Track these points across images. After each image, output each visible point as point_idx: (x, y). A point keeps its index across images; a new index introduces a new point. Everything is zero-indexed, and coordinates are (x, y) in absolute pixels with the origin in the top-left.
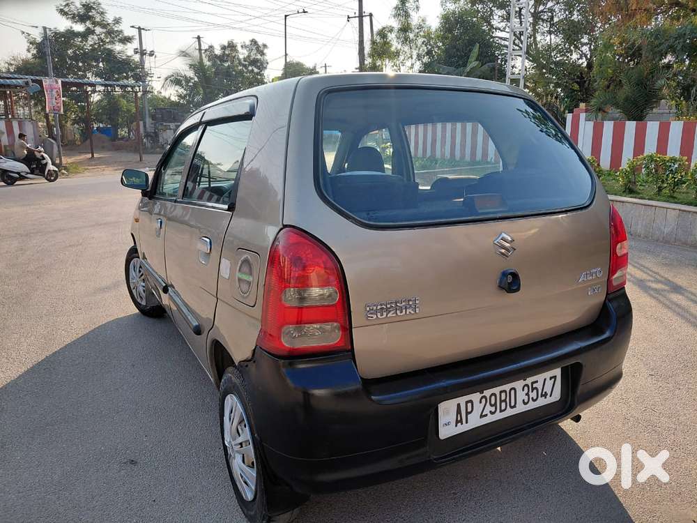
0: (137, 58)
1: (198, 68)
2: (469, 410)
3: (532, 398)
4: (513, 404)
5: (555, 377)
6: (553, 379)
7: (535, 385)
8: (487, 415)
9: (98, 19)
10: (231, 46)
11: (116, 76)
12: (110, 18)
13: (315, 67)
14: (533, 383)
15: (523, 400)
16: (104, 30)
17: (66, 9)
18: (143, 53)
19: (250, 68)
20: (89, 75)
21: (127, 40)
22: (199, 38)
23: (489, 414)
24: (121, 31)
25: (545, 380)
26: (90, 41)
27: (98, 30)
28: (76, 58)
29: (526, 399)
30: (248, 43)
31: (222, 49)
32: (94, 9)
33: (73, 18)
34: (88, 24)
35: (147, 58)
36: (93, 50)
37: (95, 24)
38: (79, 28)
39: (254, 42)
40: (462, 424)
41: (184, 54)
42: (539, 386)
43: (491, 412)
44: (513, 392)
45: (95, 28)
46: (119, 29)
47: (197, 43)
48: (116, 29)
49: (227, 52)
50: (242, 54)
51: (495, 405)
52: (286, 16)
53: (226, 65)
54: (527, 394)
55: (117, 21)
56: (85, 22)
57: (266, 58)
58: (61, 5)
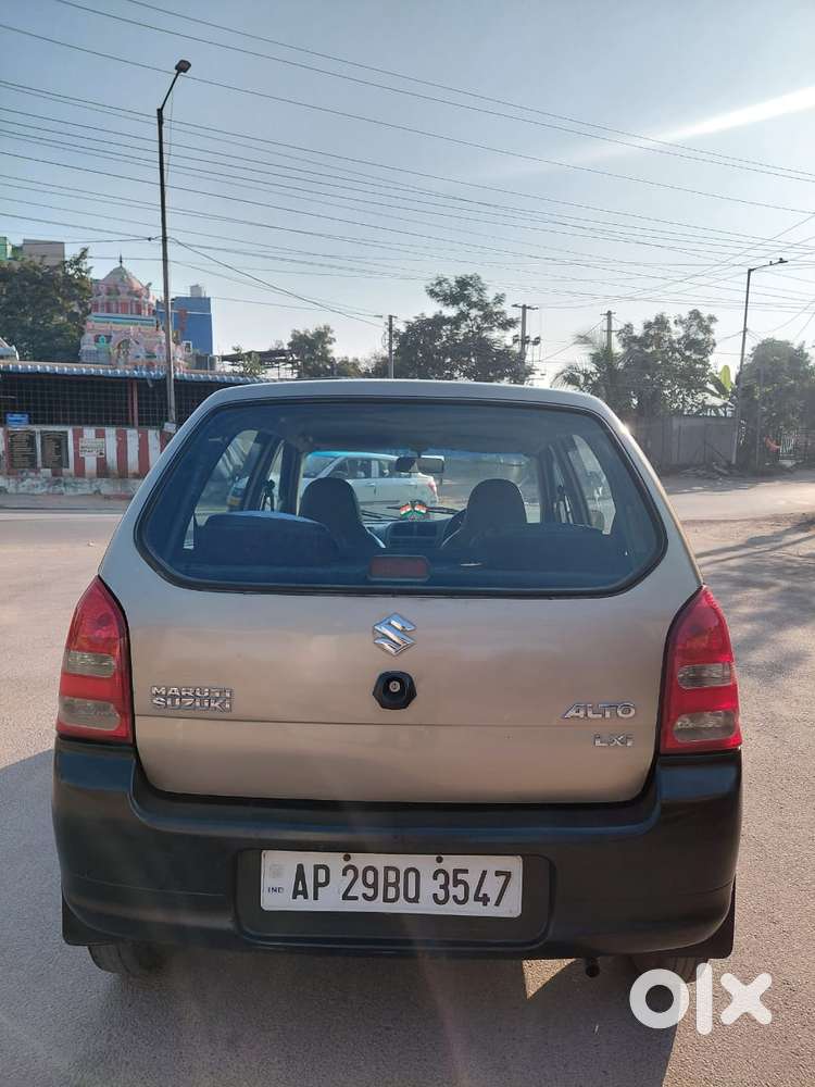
0: (517, 348)
1: (603, 358)
2: (322, 879)
3: (455, 897)
4: (412, 895)
5: (508, 875)
6: (503, 878)
7: (460, 876)
8: (356, 898)
9: (474, 299)
10: (661, 323)
11: (491, 374)
12: (490, 296)
13: (802, 346)
14: (456, 872)
15: (435, 896)
16: (482, 313)
17: (437, 289)
18: (525, 341)
19: (688, 353)
20: (456, 374)
21: (510, 324)
22: (609, 314)
23: (361, 898)
24: (503, 313)
25: (484, 873)
26: (464, 329)
27: (474, 312)
28: (445, 351)
29: (441, 895)
30: (685, 316)
31: (645, 327)
32: (471, 285)
33: (445, 300)
34: (463, 306)
35: (529, 348)
36: (466, 339)
37: (471, 305)
38: (450, 312)
39: (695, 315)
40: (306, 897)
41: (584, 339)
42: (472, 879)
43: (364, 895)
44: (412, 876)
45: (471, 311)
46: (500, 310)
47: (606, 321)
48: (496, 310)
49: (652, 332)
50: (677, 332)
51: (375, 886)
52: (750, 271)
53: (649, 350)
54: (444, 887)
55: (499, 299)
56: (458, 304)
57: (713, 336)
58: (432, 285)
